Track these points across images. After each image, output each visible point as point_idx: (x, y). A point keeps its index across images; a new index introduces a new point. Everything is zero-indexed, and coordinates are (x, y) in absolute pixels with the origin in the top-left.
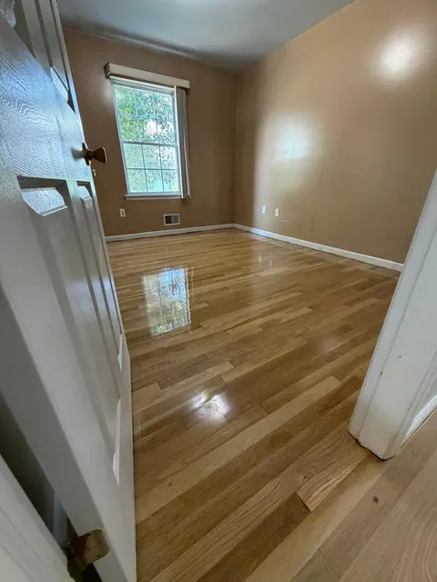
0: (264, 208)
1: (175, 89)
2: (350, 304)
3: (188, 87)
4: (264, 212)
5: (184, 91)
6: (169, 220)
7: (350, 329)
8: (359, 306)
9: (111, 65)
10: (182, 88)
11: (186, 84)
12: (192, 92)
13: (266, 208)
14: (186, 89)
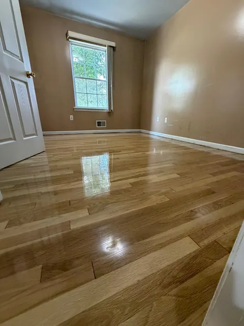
0: (158, 118)
1: (106, 48)
2: (214, 174)
3: (115, 46)
4: (158, 121)
5: (112, 49)
6: (99, 124)
7: (213, 193)
8: (222, 177)
9: (69, 32)
10: (110, 46)
11: (113, 44)
12: (117, 49)
13: (159, 117)
14: (113, 47)
